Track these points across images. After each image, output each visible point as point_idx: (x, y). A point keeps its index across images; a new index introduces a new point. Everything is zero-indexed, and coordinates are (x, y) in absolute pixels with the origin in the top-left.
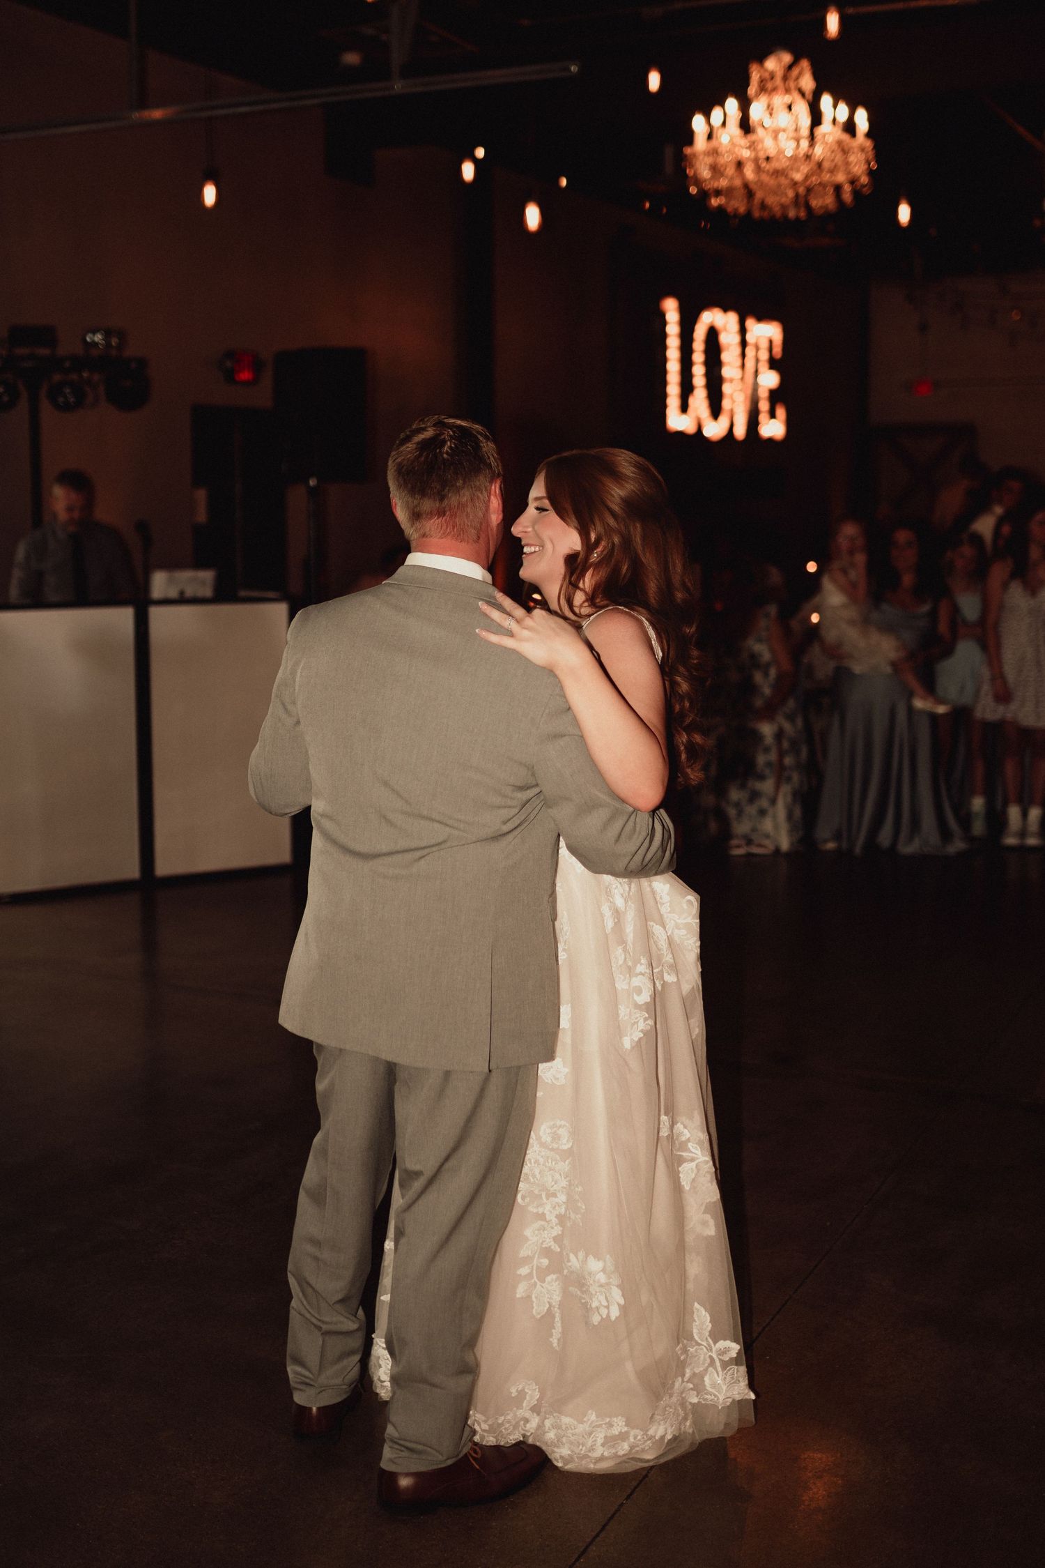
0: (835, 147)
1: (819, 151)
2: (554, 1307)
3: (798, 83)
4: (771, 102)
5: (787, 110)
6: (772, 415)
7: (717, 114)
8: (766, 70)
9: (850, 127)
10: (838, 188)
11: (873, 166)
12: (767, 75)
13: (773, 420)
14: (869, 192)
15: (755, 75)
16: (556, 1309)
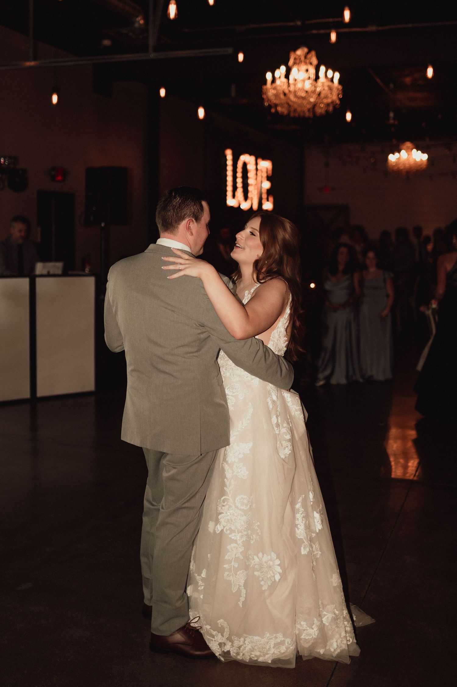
0: (326, 88)
1: (318, 89)
2: (241, 586)
3: (310, 61)
4: (300, 69)
5: (306, 72)
6: (268, 200)
7: (277, 73)
8: (297, 55)
9: (332, 80)
10: (327, 105)
11: (341, 96)
12: (297, 57)
13: (268, 202)
14: (338, 107)
15: (292, 57)
16: (242, 587)
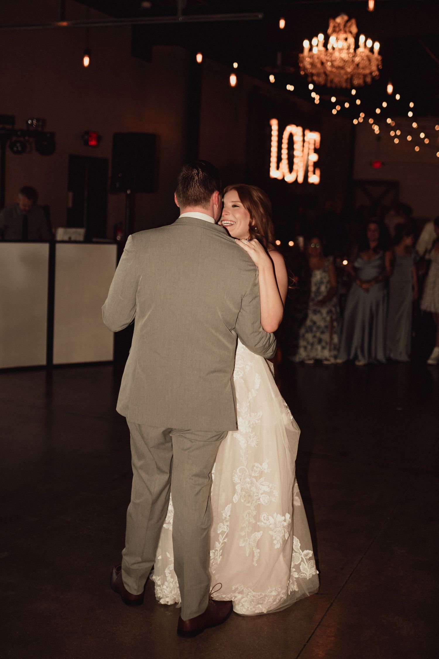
0: (365, 58)
1: (357, 59)
3: (350, 29)
4: (338, 37)
5: (345, 41)
6: (314, 173)
7: (315, 41)
8: (336, 23)
9: (372, 50)
10: (365, 76)
11: (380, 67)
12: (337, 25)
13: (314, 175)
14: (378, 78)
15: (332, 25)
